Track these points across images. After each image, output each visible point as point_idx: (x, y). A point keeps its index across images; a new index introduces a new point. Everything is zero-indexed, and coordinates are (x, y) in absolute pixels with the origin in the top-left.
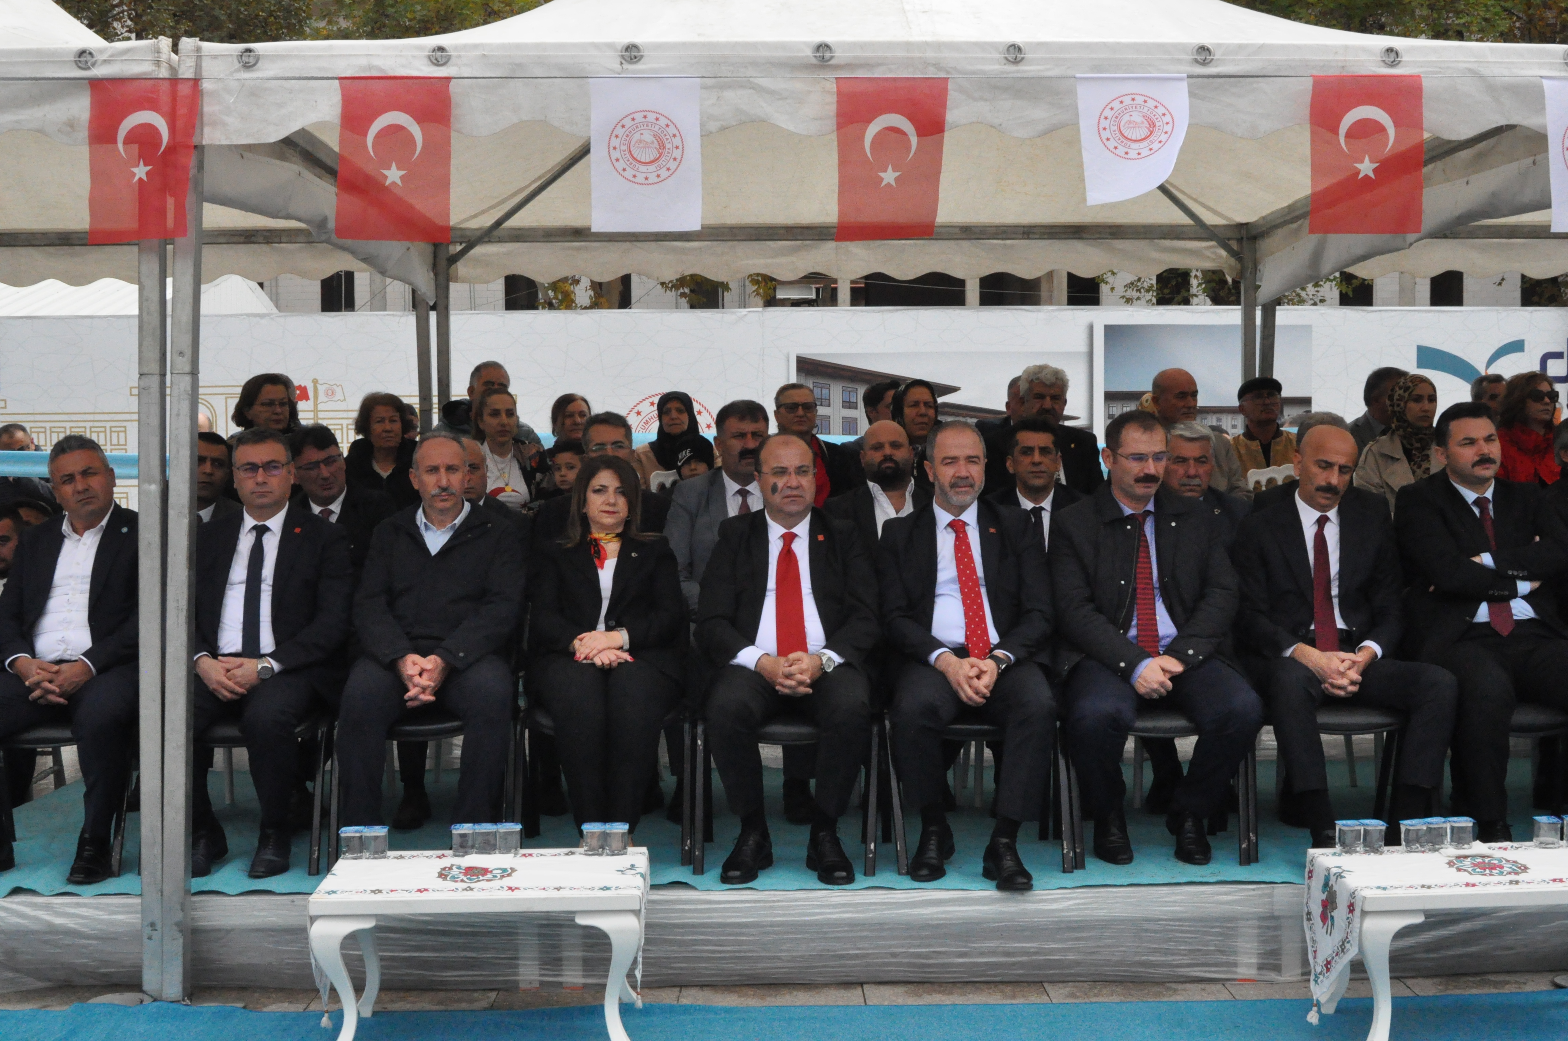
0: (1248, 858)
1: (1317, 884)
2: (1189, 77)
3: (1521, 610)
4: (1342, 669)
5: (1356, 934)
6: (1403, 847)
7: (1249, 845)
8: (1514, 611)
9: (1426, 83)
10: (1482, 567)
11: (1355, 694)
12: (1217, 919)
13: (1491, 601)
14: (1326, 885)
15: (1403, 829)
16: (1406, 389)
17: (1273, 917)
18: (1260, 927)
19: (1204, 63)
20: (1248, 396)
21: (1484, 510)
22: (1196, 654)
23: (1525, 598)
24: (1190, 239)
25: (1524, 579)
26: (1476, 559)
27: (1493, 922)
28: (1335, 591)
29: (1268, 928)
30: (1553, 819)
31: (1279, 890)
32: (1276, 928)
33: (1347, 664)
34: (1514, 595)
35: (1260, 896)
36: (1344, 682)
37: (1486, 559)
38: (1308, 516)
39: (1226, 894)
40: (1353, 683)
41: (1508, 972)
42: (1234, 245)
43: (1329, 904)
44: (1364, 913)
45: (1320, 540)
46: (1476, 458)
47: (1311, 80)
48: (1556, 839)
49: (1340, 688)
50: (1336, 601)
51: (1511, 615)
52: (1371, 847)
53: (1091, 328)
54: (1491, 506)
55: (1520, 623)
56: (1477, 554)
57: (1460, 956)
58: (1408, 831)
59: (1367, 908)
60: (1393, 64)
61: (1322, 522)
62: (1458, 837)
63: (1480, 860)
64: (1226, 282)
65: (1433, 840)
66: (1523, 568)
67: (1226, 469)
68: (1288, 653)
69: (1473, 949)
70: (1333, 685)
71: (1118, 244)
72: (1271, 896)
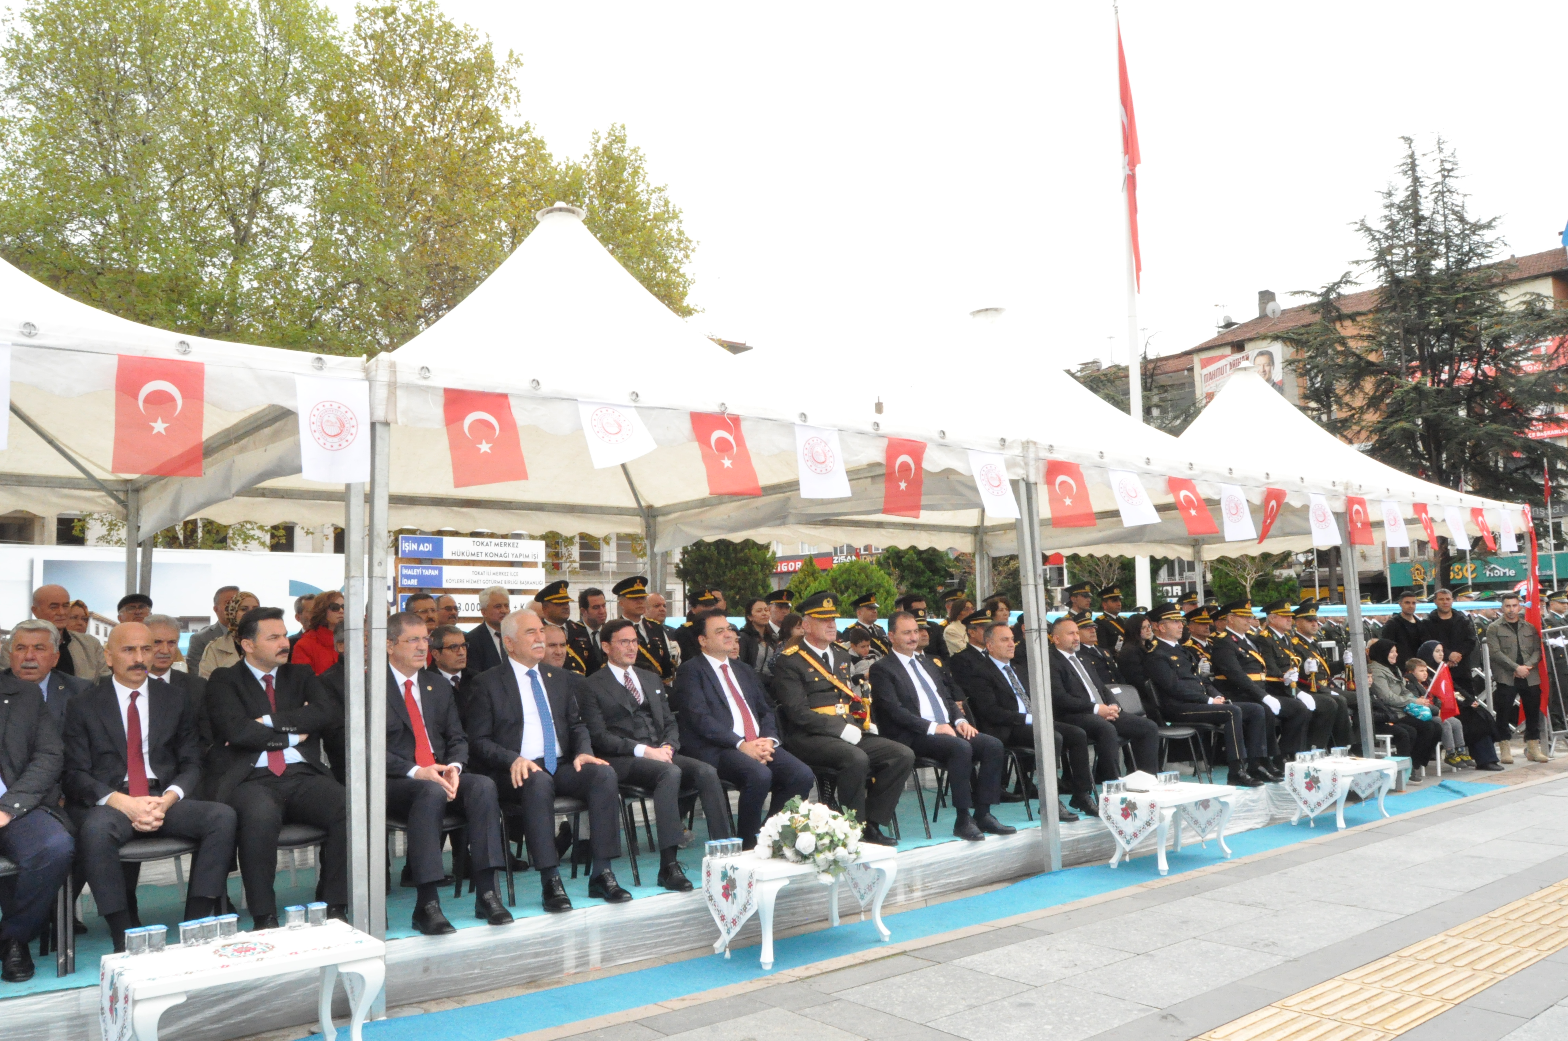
0: (66, 970)
1: (106, 984)
2: (14, 344)
3: (292, 756)
4: (148, 809)
5: (129, 1020)
6: (182, 945)
7: (66, 960)
8: (286, 757)
9: (207, 369)
10: (263, 726)
11: (160, 828)
12: (28, 1026)
13: (270, 750)
14: (112, 983)
15: (181, 930)
16: (237, 602)
17: (79, 1016)
18: (68, 1027)
19: (30, 335)
20: (124, 609)
21: (268, 683)
22: (22, 807)
23: (295, 747)
24: (85, 489)
25: (294, 733)
26: (259, 720)
27: (264, 992)
28: (145, 749)
29: (76, 1026)
30: (300, 908)
31: (85, 993)
32: (84, 1025)
33: (152, 805)
34: (286, 745)
35: (68, 1001)
36: (150, 819)
37: (266, 720)
38: (123, 693)
39: (36, 1003)
40: (157, 819)
41: (278, 1029)
42: (122, 496)
43: (114, 999)
44: (135, 1002)
45: (133, 711)
46: (279, 650)
47: (116, 358)
48: (302, 923)
49: (147, 824)
50: (146, 758)
51: (284, 760)
52: (155, 947)
53: (32, 563)
54: (274, 682)
55: (290, 766)
56: (260, 716)
57: (240, 1022)
58: (184, 931)
59: (137, 998)
60: (185, 353)
61: (134, 696)
62: (226, 930)
63: (240, 946)
64: (178, 538)
65: (206, 934)
66: (294, 726)
67: (94, 662)
68: (103, 801)
69: (249, 1016)
70: (140, 822)
71: (24, 490)
72: (77, 999)
